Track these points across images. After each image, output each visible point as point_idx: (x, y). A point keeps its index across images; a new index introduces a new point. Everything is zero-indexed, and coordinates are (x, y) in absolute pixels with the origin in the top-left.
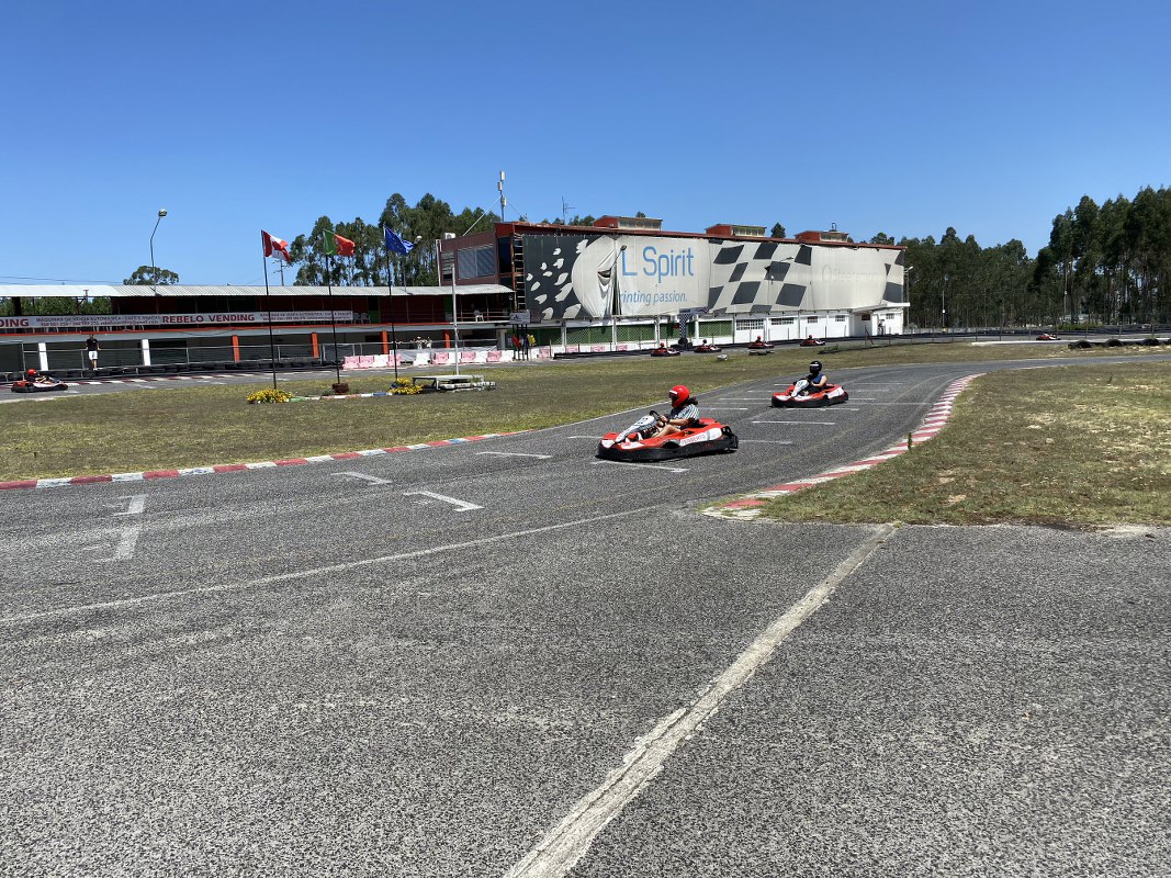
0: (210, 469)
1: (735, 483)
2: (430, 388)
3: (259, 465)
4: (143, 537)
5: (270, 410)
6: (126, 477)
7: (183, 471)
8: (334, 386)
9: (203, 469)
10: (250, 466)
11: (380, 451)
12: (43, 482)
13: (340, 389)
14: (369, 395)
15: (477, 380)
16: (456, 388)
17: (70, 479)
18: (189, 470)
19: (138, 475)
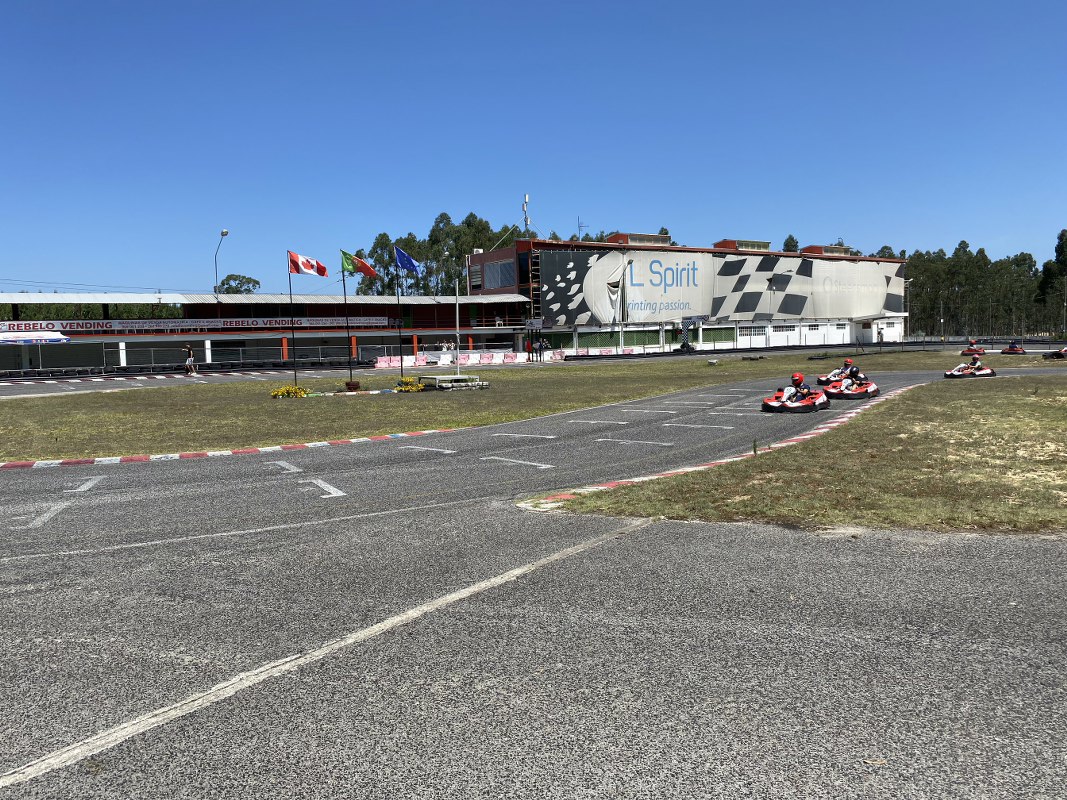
0: (176, 456)
1: (578, 479)
2: (430, 387)
3: (218, 453)
4: (66, 511)
5: (281, 404)
6: (106, 460)
7: (153, 457)
8: (347, 384)
9: (171, 455)
10: (210, 454)
11: (325, 443)
12: (39, 463)
13: (352, 386)
14: (377, 392)
15: (473, 380)
16: (453, 387)
17: (61, 461)
18: (158, 456)
19: (116, 460)
